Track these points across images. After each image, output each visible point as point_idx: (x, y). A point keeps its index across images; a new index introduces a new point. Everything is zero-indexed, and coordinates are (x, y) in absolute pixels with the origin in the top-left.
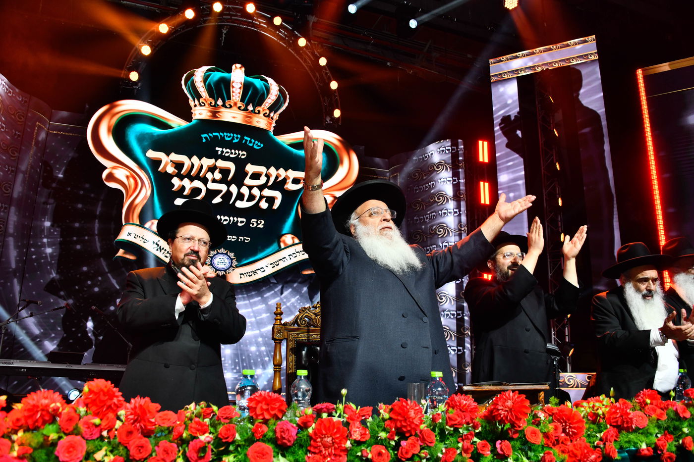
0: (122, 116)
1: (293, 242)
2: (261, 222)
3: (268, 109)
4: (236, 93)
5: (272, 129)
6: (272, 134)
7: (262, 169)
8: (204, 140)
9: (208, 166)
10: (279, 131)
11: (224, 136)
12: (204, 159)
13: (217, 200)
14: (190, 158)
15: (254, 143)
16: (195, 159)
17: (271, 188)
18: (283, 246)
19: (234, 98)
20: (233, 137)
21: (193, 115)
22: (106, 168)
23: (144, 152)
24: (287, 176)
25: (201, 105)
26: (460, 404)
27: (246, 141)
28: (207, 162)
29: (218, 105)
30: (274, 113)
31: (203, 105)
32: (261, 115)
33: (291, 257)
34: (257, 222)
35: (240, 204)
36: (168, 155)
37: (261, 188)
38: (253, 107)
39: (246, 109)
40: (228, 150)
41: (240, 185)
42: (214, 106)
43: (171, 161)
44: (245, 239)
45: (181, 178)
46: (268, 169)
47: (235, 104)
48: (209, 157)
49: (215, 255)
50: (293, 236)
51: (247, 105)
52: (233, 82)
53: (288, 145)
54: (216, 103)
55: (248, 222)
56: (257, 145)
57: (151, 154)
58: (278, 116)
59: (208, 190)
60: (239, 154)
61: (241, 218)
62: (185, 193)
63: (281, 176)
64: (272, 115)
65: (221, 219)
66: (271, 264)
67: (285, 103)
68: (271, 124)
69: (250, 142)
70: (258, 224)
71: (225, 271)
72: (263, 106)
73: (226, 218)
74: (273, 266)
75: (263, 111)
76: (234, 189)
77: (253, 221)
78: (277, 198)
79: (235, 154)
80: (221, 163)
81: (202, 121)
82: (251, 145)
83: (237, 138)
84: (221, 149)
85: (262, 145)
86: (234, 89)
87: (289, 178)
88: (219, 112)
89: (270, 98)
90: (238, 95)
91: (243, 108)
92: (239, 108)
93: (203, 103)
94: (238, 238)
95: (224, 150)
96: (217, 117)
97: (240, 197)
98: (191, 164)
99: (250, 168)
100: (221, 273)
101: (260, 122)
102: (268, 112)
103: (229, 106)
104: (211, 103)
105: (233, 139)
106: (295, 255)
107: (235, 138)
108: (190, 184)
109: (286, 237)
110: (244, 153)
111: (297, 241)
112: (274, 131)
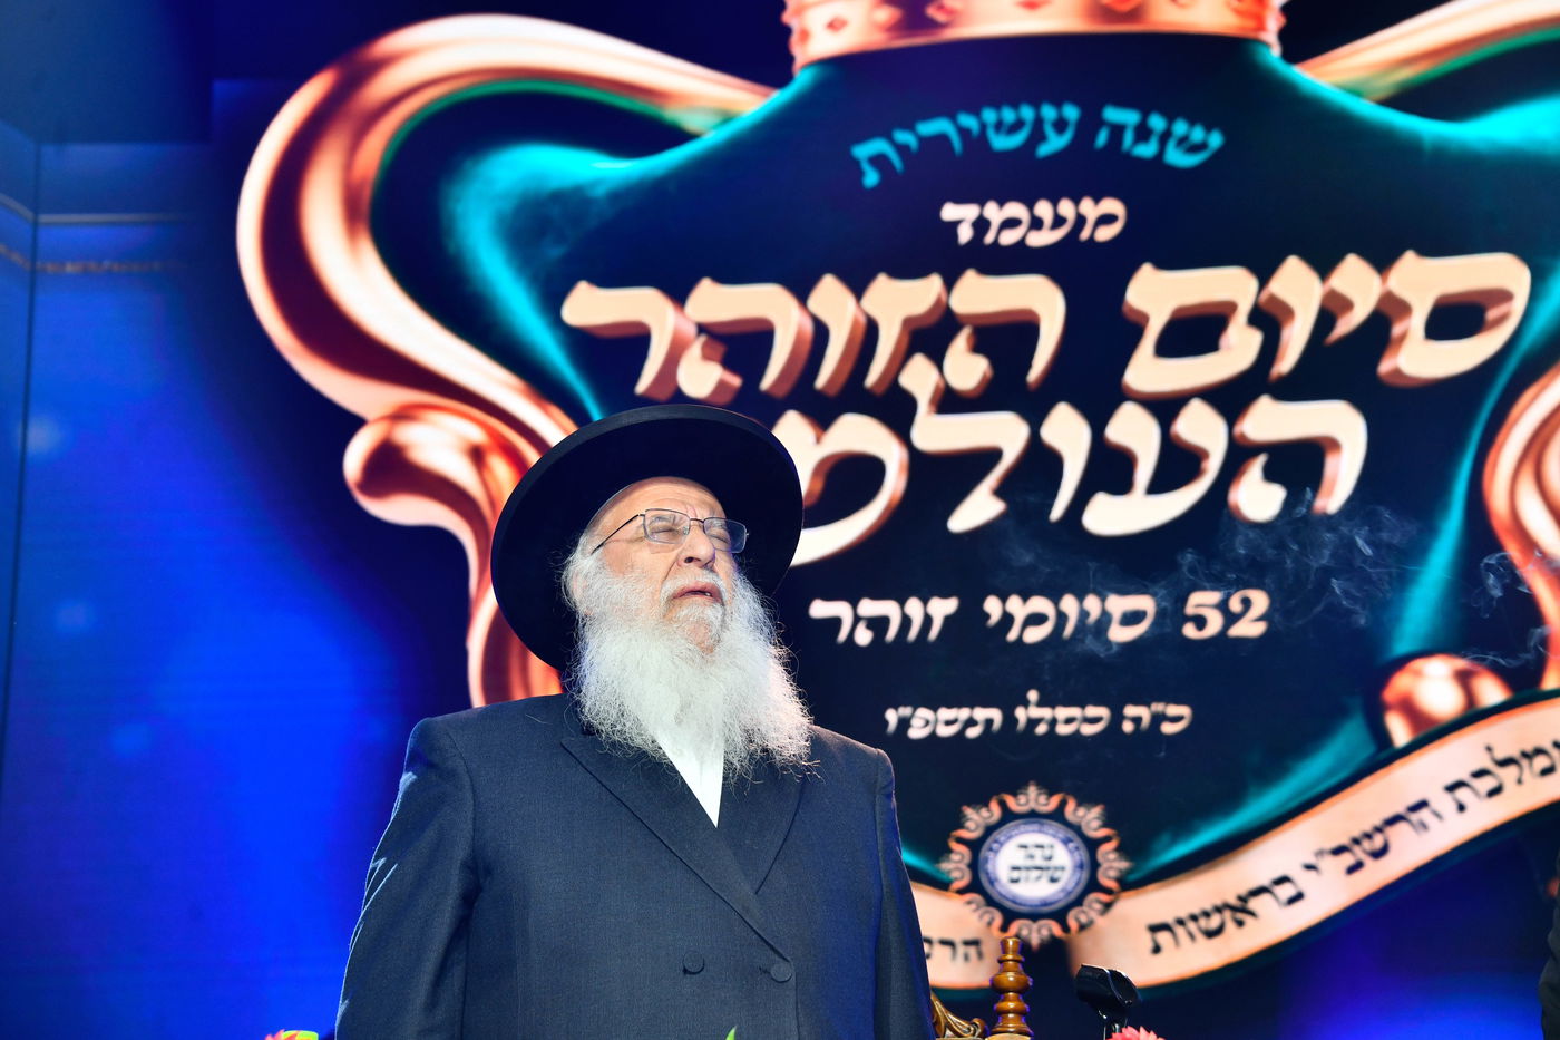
0: (411, 117)
1: (1472, 703)
2: (1247, 603)
5: (1273, 24)
6: (1273, 53)
7: (1231, 285)
8: (871, 178)
9: (908, 322)
11: (983, 127)
12: (883, 286)
13: (978, 509)
14: (802, 296)
15: (1165, 136)
16: (831, 297)
17: (1299, 387)
18: (1400, 731)
20: (1039, 122)
21: (795, 39)
22: (355, 423)
23: (552, 298)
24: (1389, 297)
27: (1117, 131)
28: (898, 301)
33: (1462, 794)
34: (1223, 606)
35: (1109, 516)
36: (679, 296)
37: (1230, 398)
40: (1016, 209)
41: (1099, 403)
43: (702, 329)
44: (1158, 719)
46: (1264, 274)
48: (908, 269)
49: (990, 830)
50: (1461, 664)
53: (1383, 102)
55: (1172, 614)
56: (1187, 146)
57: (590, 306)
59: (920, 462)
60: (1081, 220)
61: (1123, 592)
63: (1350, 305)
65: (1007, 619)
66: (1338, 851)
69: (1143, 133)
70: (1231, 618)
71: (1060, 915)
73: (1040, 604)
74: (1347, 860)
76: (1067, 431)
77: (1202, 601)
78: (1337, 445)
79: (1059, 221)
80: (979, 295)
81: (844, 67)
82: (1147, 150)
83: (1060, 125)
84: (971, 212)
85: (1216, 140)
87: (1404, 309)
94: (1118, 717)
95: (994, 213)
96: (934, 25)
97: (1110, 470)
98: (809, 327)
99: (1157, 293)
100: (1037, 933)
105: (1038, 135)
106: (1486, 784)
107: (1049, 130)
108: (818, 440)
109: (1418, 674)
110: (1112, 206)
111: (1491, 691)
112: (1283, 36)
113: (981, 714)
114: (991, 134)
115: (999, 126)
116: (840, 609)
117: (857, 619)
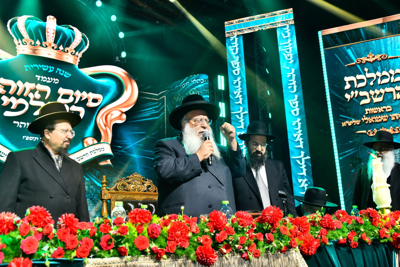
1: (93, 143)
3: (75, 49)
4: (51, 37)
5: (78, 64)
6: (77, 67)
7: (70, 92)
8: (27, 70)
9: (30, 88)
10: (82, 65)
11: (42, 67)
12: (27, 83)
14: (16, 82)
15: (64, 73)
16: (20, 83)
17: (77, 105)
18: (86, 145)
19: (49, 40)
20: (49, 68)
21: (17, 51)
24: (88, 97)
25: (23, 44)
26: (243, 216)
27: (59, 71)
28: (29, 86)
29: (37, 45)
30: (79, 53)
31: (25, 44)
32: (69, 53)
33: (91, 153)
37: (70, 105)
38: (63, 47)
39: (58, 49)
40: (45, 78)
42: (34, 45)
45: (9, 96)
46: (74, 92)
47: (50, 45)
48: (30, 82)
50: (93, 138)
51: (59, 46)
52: (48, 29)
53: (89, 75)
54: (35, 43)
56: (67, 75)
58: (82, 54)
59: (30, 106)
60: (53, 81)
62: (12, 108)
63: (84, 97)
64: (77, 53)
66: (78, 158)
67: (86, 45)
68: (76, 60)
69: (62, 72)
72: (70, 47)
75: (71, 50)
78: (81, 112)
79: (51, 80)
80: (40, 87)
82: (62, 74)
83: (52, 69)
84: (39, 77)
85: (70, 75)
86: (49, 34)
87: (90, 98)
88: (37, 50)
89: (75, 42)
90: (52, 38)
91: (55, 48)
92: (53, 48)
93: (25, 42)
95: (42, 77)
96: (36, 53)
98: (16, 87)
99: (62, 91)
101: (68, 58)
102: (74, 51)
103: (45, 46)
104: (31, 43)
105: (49, 69)
106: (94, 152)
107: (50, 69)
108: (16, 101)
109: (88, 139)
110: (57, 80)
111: (96, 142)
112: (78, 65)
113: (36, 138)
114: (43, 68)
115: (44, 67)
116: (18, 123)
117: (20, 124)
